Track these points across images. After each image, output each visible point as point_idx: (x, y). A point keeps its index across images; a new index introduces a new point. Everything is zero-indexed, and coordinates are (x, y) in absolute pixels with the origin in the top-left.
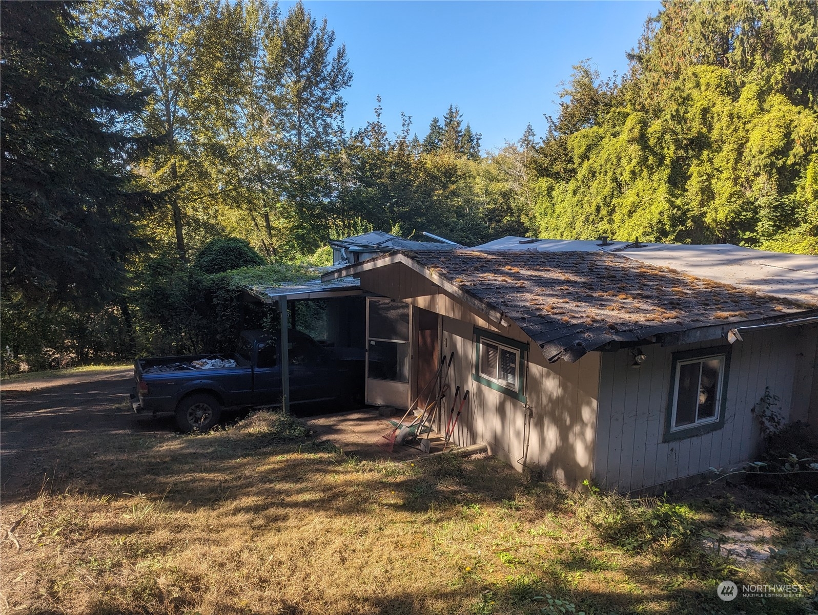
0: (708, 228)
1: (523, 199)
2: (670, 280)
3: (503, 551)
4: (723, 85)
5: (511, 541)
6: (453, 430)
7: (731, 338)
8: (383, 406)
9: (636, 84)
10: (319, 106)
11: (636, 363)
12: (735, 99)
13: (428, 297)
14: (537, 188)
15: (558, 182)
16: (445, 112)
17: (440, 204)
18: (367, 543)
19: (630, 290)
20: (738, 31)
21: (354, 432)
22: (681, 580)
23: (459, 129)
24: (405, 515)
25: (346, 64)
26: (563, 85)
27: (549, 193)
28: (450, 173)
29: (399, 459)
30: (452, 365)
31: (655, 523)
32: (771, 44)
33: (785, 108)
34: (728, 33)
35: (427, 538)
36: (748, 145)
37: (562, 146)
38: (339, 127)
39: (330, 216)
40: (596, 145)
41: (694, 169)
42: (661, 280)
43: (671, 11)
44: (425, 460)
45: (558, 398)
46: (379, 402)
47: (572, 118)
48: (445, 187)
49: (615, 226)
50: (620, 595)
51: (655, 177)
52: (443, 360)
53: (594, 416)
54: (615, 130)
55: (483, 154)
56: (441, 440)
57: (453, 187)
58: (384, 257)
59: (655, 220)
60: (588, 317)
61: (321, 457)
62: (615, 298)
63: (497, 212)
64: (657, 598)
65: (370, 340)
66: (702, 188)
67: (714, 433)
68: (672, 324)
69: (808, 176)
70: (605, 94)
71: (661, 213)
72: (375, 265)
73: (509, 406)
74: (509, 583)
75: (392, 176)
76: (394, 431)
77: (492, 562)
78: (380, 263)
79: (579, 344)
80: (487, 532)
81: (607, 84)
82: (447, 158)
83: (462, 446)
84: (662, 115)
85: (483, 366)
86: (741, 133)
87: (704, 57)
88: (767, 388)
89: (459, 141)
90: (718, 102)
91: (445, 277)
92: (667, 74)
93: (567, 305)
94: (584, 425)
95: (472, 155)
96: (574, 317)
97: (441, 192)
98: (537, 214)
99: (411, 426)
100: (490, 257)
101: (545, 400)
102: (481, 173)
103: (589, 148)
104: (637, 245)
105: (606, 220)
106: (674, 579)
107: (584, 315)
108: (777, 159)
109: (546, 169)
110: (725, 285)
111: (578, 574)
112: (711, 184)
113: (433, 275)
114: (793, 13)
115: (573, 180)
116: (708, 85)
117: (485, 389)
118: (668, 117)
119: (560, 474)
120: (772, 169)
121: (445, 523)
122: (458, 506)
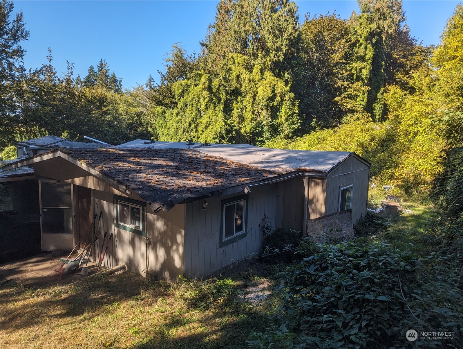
0: (243, 135)
1: (148, 118)
2: (220, 163)
3: (132, 327)
4: (245, 64)
5: (137, 319)
6: (103, 258)
7: (246, 191)
8: (55, 250)
9: (205, 59)
10: (4, 50)
11: (203, 208)
12: (251, 72)
13: (82, 178)
14: (156, 112)
15: (168, 109)
16: (98, 63)
17: (97, 119)
18: (38, 345)
19: (200, 169)
20: (251, 38)
21: (32, 271)
22: (227, 318)
23: (108, 74)
24: (68, 319)
25: (24, 25)
26: (167, 55)
27: (163, 115)
28: (102, 101)
29: (64, 284)
30: (101, 219)
31: (215, 291)
32: (265, 47)
33: (272, 78)
34: (246, 38)
35: (83, 331)
36: (258, 95)
37: (168, 89)
38: (20, 66)
39: (16, 125)
40: (187, 90)
41: (234, 106)
42: (215, 163)
43: (219, 23)
44: (83, 281)
45: (164, 231)
46: (52, 248)
47: (173, 74)
48: (99, 108)
49: (199, 134)
50: (197, 335)
51: (217, 109)
52: (95, 216)
53: (183, 239)
54: (196, 82)
55: (123, 90)
56: (96, 266)
57: (105, 109)
58: (48, 153)
59: (218, 131)
60: (176, 185)
61: (4, 292)
62: (191, 174)
63: (134, 125)
64: (215, 332)
65: (42, 208)
66: (239, 115)
67: (243, 239)
68: (219, 186)
69: (283, 111)
70: (189, 63)
71: (221, 127)
72: (42, 158)
73: (137, 240)
74: (134, 346)
75: (62, 100)
76: (62, 266)
77: (125, 335)
78: (46, 157)
79: (171, 201)
80: (122, 317)
81: (191, 58)
82: (101, 91)
83: (109, 267)
84: (218, 77)
85: (121, 218)
86: (254, 89)
87: (236, 49)
88: (265, 214)
89: (108, 81)
90: (244, 73)
91: (91, 165)
92: (219, 56)
93: (165, 179)
94: (178, 245)
95: (117, 90)
96: (169, 186)
97: (97, 112)
98: (157, 127)
99: (75, 261)
100: (121, 152)
101: (157, 234)
102: (123, 102)
103: (183, 91)
104: (206, 145)
105: (194, 131)
106: (224, 319)
107: (174, 184)
108: (270, 102)
109: (161, 101)
110: (244, 165)
111: (175, 329)
112: (242, 113)
113: (83, 165)
114: (273, 33)
115: (175, 108)
116: (239, 63)
117: (122, 231)
118: (221, 78)
119: (167, 274)
120: (268, 107)
121: (95, 319)
122: (105, 306)
